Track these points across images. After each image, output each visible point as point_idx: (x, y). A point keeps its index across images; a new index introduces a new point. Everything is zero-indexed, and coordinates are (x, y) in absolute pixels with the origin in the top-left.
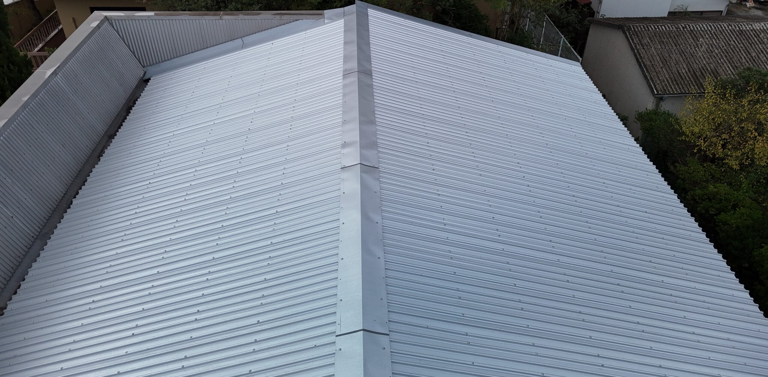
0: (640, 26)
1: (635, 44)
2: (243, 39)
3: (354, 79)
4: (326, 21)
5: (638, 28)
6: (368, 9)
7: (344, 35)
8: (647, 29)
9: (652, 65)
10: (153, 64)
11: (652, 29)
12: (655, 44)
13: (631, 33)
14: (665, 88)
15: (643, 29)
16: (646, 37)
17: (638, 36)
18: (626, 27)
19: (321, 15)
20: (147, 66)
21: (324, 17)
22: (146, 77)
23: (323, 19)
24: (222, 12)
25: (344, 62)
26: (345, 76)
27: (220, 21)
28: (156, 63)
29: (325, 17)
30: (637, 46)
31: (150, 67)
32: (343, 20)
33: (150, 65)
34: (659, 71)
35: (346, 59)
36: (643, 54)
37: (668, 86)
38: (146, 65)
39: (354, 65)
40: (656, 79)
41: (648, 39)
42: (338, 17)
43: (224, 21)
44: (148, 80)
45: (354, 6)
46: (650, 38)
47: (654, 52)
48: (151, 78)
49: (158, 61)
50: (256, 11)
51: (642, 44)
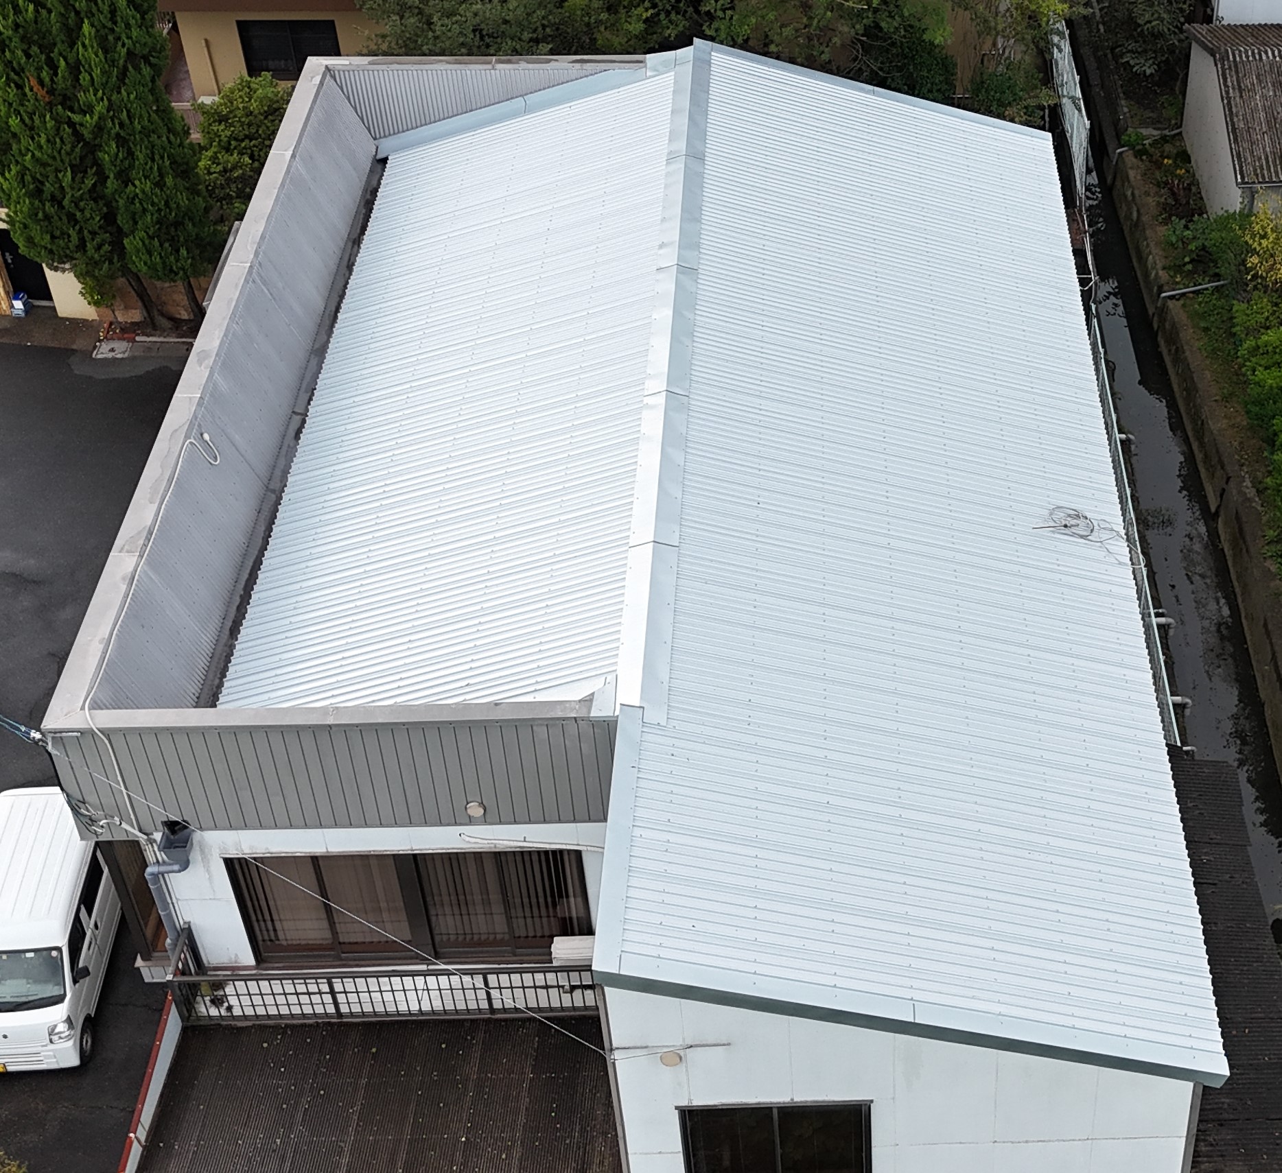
0: (1246, 51)
1: (1228, 87)
2: (525, 97)
3: (680, 165)
4: (649, 74)
5: (1241, 57)
6: (713, 53)
7: (673, 99)
8: (1257, 57)
9: (1249, 128)
10: (390, 135)
11: (1268, 57)
12: (1264, 87)
13: (1226, 67)
14: (1259, 171)
15: (1251, 58)
16: (1253, 73)
17: (1237, 72)
18: (1220, 54)
19: (641, 62)
20: (380, 137)
21: (646, 67)
22: (380, 156)
23: (644, 69)
24: (494, 58)
25: (670, 140)
26: (669, 161)
27: (492, 71)
28: (394, 134)
29: (648, 65)
30: (1231, 91)
31: (384, 139)
32: (673, 73)
33: (385, 136)
34: (1257, 139)
35: (673, 137)
36: (1236, 106)
37: (1265, 167)
38: (378, 136)
39: (682, 146)
40: (1248, 155)
41: (1254, 77)
42: (667, 67)
43: (498, 72)
44: (384, 161)
45: (692, 47)
46: (1258, 77)
47: (1259, 102)
48: (390, 158)
49: (396, 131)
50: (545, 55)
51: (1240, 87)
